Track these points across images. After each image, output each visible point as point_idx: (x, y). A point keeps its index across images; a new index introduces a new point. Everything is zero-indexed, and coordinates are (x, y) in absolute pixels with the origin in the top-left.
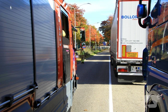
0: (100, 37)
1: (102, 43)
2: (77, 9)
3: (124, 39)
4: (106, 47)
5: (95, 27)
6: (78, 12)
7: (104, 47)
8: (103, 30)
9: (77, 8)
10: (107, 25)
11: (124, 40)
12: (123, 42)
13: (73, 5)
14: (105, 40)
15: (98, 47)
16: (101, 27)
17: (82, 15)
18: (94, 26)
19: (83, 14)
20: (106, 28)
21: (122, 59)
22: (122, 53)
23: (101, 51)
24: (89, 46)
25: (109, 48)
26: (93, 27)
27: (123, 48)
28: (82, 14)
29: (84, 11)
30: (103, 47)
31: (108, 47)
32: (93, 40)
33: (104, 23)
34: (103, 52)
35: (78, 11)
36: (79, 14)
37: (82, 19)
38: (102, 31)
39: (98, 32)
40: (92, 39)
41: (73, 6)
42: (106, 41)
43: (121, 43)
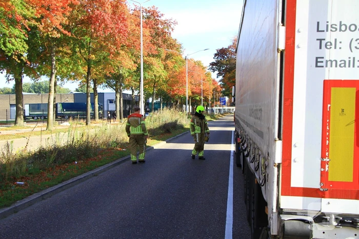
0: (212, 87)
1: (219, 99)
2: (159, 18)
3: (342, 27)
4: (226, 108)
5: (202, 62)
6: (160, 26)
7: (221, 108)
8: (219, 70)
9: (158, 16)
10: (228, 58)
11: (344, 37)
12: (329, 54)
13: (149, 9)
14: (225, 94)
15: (208, 108)
16: (215, 61)
17: (170, 34)
18: (199, 62)
19: (173, 30)
20: (227, 65)
21: (325, 201)
22: (325, 148)
23: (215, 118)
24: (188, 107)
25: (234, 110)
26: (199, 64)
27: (332, 106)
28: (170, 30)
29: (175, 23)
30: (219, 108)
31: (231, 108)
32: (197, 93)
33: (222, 53)
34: (219, 119)
35: (161, 22)
36: (162, 31)
37: (169, 42)
38: (217, 72)
39: (208, 74)
40: (194, 91)
41: (149, 12)
42: (227, 95)
43: (318, 62)
